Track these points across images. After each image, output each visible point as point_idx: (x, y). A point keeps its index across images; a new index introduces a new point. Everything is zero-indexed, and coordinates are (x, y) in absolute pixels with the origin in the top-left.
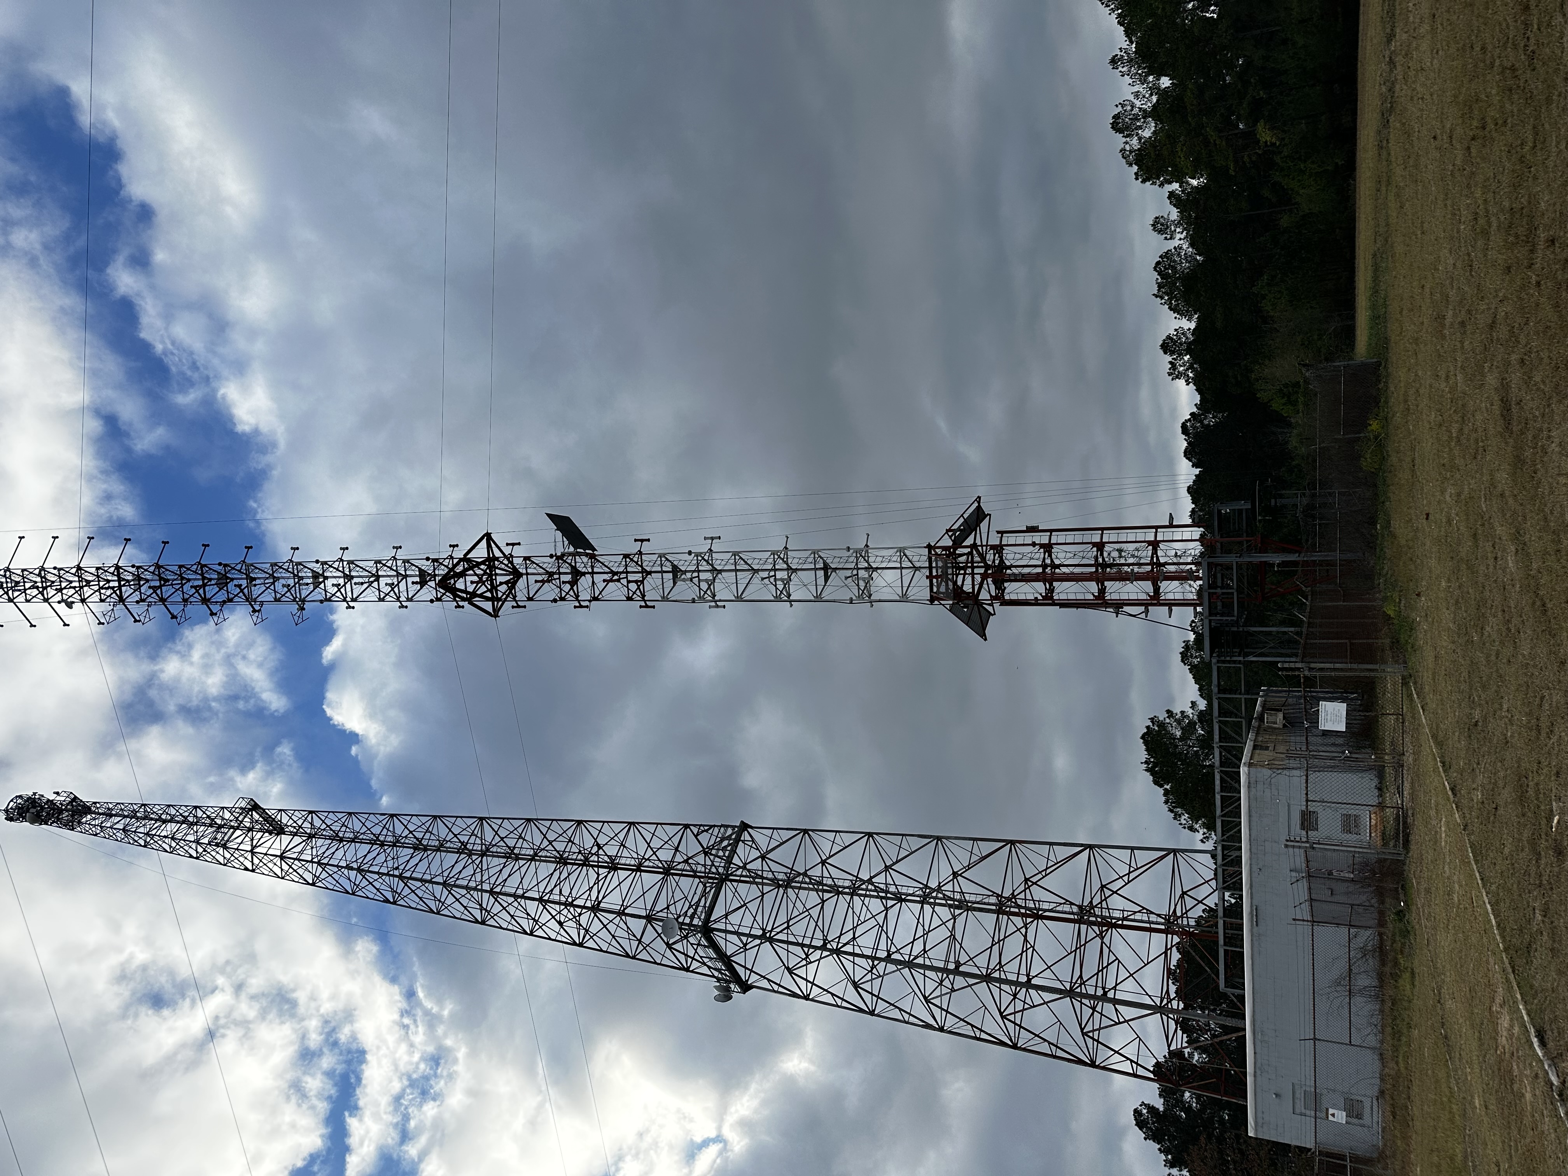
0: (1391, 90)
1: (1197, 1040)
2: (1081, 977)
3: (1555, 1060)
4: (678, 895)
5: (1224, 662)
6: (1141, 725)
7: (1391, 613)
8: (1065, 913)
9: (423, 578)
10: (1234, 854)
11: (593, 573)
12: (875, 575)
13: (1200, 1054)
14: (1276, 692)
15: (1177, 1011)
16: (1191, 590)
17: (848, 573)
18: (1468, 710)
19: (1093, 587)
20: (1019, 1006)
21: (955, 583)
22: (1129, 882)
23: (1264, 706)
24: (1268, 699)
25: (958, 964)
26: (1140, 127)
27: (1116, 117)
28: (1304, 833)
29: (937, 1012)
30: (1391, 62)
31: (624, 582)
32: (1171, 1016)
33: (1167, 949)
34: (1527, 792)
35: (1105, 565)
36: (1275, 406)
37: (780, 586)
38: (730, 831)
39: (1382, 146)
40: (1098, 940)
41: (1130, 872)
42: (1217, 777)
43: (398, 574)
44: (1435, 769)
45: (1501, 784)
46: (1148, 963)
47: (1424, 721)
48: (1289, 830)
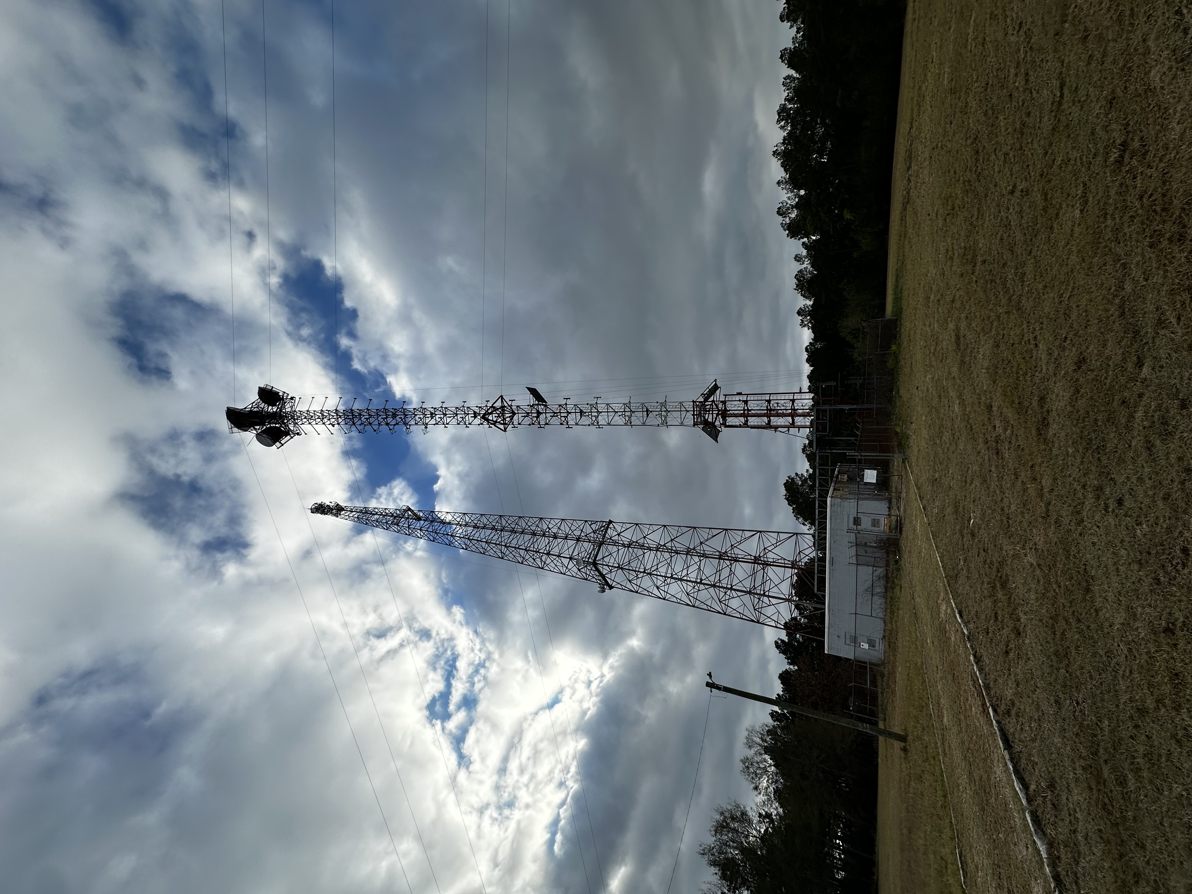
0: (908, 193)
1: (803, 613)
2: (754, 586)
3: (966, 624)
4: (583, 550)
5: (821, 453)
6: (783, 479)
7: (898, 431)
8: (748, 559)
9: (475, 415)
10: (823, 535)
11: (546, 413)
12: (669, 414)
13: (804, 619)
14: (845, 466)
15: (795, 601)
16: (807, 421)
17: (657, 413)
18: (932, 474)
19: (766, 419)
20: (727, 597)
21: (704, 417)
22: (776, 547)
23: (839, 472)
24: (841, 469)
25: (701, 580)
26: (790, 213)
27: (779, 208)
28: (855, 526)
29: (692, 599)
30: (909, 180)
31: (559, 417)
32: (793, 603)
33: (792, 575)
34: (959, 509)
35: (771, 410)
36: (848, 339)
37: (627, 418)
38: (604, 524)
39: (903, 219)
40: (762, 571)
41: (777, 543)
42: (817, 502)
43: (465, 413)
44: (916, 499)
45: (947, 505)
46: (783, 581)
47: (912, 478)
48: (848, 525)
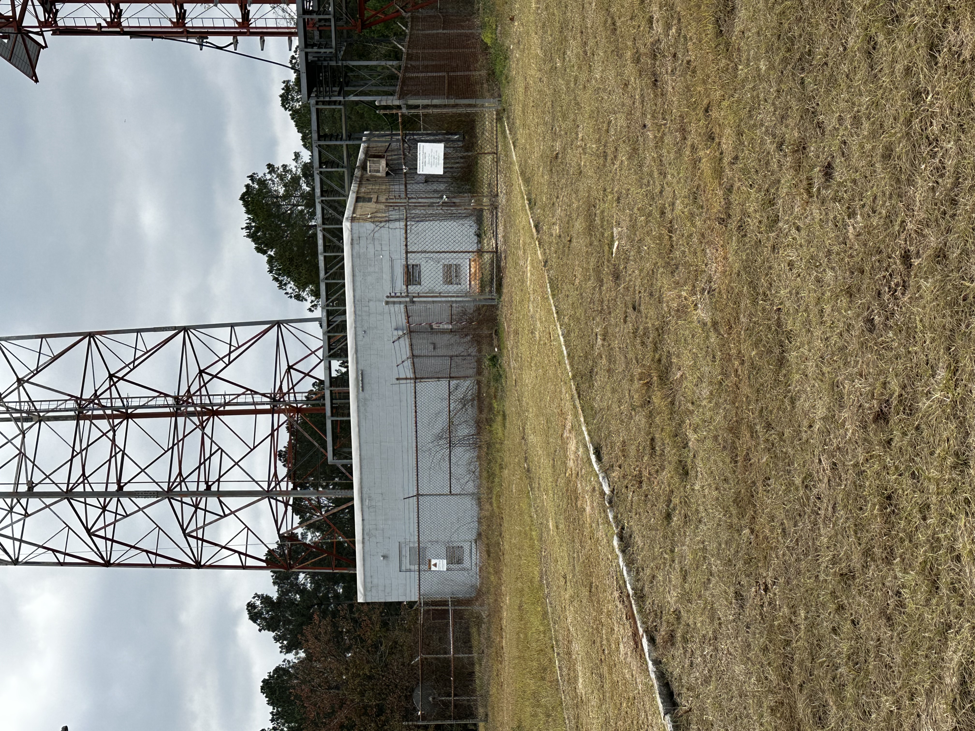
2: (180, 474)
3: (607, 472)
5: (324, 103)
7: (488, 41)
8: (159, 407)
10: (339, 319)
13: (313, 533)
14: (378, 136)
15: (286, 493)
16: (285, 15)
18: (550, 143)
22: (230, 363)
23: (366, 153)
24: (372, 145)
25: (31, 485)
28: (405, 287)
32: (280, 498)
33: (273, 430)
34: (595, 220)
40: (199, 432)
41: (230, 352)
42: (320, 236)
44: (523, 208)
45: (574, 216)
46: (254, 448)
47: (514, 157)
48: (393, 287)
